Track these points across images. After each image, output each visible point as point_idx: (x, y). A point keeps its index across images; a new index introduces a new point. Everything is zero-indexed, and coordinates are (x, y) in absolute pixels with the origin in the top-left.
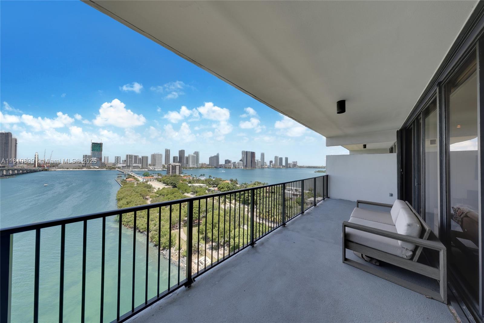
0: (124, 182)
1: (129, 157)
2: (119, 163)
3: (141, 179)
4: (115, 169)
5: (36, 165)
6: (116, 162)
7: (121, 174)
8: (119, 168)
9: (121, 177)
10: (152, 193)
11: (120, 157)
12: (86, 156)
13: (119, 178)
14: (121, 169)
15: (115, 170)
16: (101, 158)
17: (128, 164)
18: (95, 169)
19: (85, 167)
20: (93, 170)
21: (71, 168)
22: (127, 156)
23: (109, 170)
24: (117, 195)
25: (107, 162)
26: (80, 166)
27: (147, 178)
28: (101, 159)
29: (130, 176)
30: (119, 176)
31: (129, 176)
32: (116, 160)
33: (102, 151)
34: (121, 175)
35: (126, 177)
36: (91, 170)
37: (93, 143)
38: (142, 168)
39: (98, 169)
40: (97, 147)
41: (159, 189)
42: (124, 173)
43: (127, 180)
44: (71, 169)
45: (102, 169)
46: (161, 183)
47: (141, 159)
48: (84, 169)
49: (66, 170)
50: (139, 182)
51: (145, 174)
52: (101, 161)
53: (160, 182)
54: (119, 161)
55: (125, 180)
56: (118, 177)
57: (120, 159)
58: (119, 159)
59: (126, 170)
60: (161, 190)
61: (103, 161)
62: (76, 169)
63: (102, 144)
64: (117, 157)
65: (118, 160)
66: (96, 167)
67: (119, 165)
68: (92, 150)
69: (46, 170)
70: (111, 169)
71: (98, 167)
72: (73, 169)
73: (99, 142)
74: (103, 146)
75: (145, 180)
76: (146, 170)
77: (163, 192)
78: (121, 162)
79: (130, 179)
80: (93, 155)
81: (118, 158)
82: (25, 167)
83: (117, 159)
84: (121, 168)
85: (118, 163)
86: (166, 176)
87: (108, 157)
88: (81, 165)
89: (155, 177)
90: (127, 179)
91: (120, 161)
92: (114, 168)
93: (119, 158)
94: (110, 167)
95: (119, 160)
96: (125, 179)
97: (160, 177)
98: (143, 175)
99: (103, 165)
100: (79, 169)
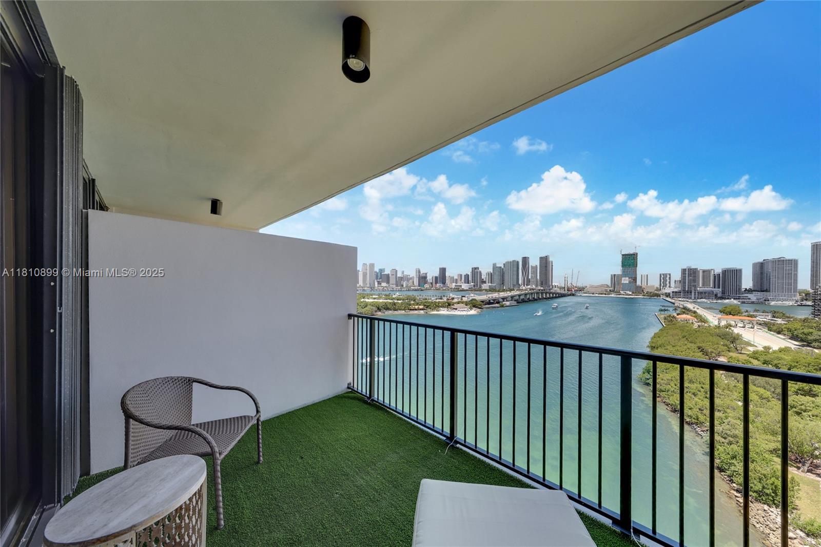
0: (670, 320)
1: (687, 272)
2: (668, 286)
3: (713, 319)
4: (660, 296)
5: (566, 289)
6: (662, 285)
7: (668, 307)
8: (668, 295)
9: (667, 310)
10: (741, 353)
11: (670, 275)
12: (615, 275)
13: (662, 313)
14: (670, 297)
15: (659, 298)
16: (636, 278)
17: (685, 288)
18: (627, 295)
19: (613, 292)
20: (623, 296)
21: (597, 293)
22: (684, 271)
23: (648, 297)
24: (652, 338)
25: (646, 285)
26: (606, 291)
27: (732, 320)
28: (635, 280)
29: (686, 310)
30: (663, 308)
31: (683, 310)
32: (662, 281)
33: (636, 267)
34: (666, 308)
35: (678, 312)
36: (621, 296)
37: (623, 255)
38: (722, 298)
39: (631, 296)
40: (630, 261)
41: (767, 348)
42: (676, 305)
43: (678, 317)
44: (597, 295)
45: (637, 295)
46: (779, 336)
47: (721, 275)
48: (613, 295)
49: (591, 295)
50: (706, 325)
51: (728, 310)
52: (636, 282)
53: (779, 333)
54: (668, 283)
55: (674, 317)
56: (661, 310)
57: (670, 278)
58: (668, 278)
59: (680, 299)
60: (774, 352)
61: (639, 283)
62: (602, 294)
63: (637, 254)
64: (663, 274)
65: (666, 280)
66: (628, 292)
67: (668, 290)
68: (622, 266)
69: (573, 295)
70: (651, 296)
71: (631, 293)
72: (599, 294)
73: (632, 252)
74: (638, 257)
75: (723, 323)
76: (735, 302)
77: (780, 359)
78: (673, 284)
79: (684, 316)
80: (625, 274)
81: (666, 276)
82: (558, 291)
83: (664, 278)
84: (671, 295)
85: (665, 285)
86: (805, 320)
87: (647, 275)
88: (608, 289)
89: (761, 318)
90: (678, 315)
91: (670, 283)
92: (658, 295)
93: (668, 276)
94: (651, 293)
95: (668, 281)
96: (675, 315)
97: (779, 321)
98: (721, 312)
99: (639, 290)
100: (605, 294)
